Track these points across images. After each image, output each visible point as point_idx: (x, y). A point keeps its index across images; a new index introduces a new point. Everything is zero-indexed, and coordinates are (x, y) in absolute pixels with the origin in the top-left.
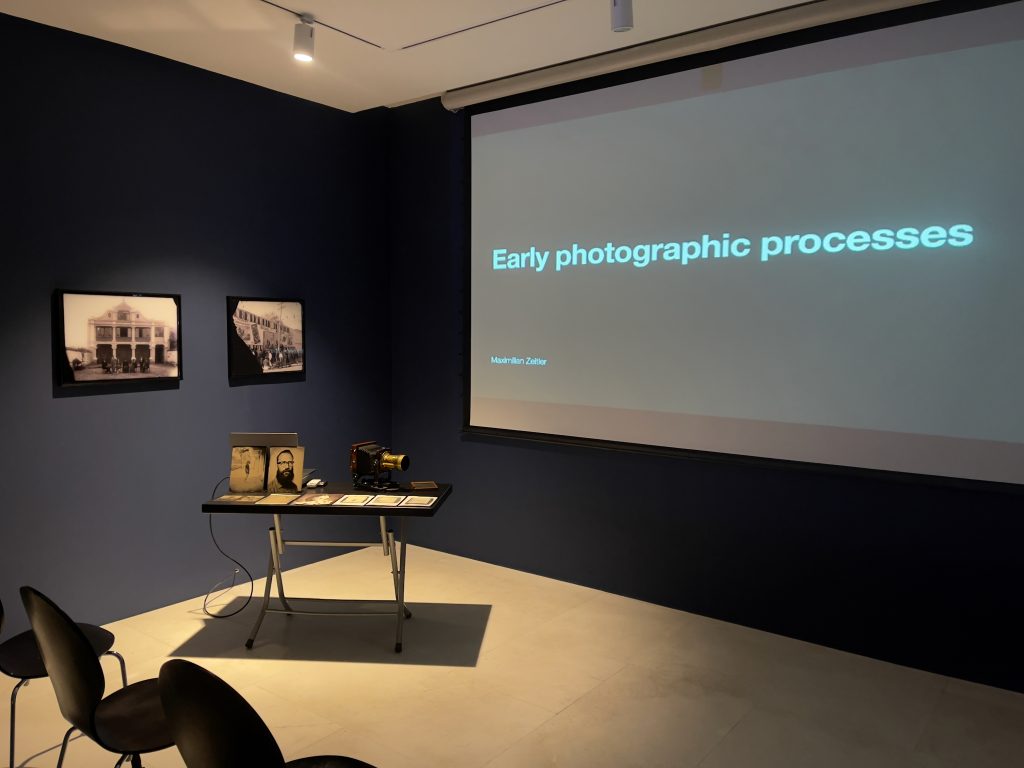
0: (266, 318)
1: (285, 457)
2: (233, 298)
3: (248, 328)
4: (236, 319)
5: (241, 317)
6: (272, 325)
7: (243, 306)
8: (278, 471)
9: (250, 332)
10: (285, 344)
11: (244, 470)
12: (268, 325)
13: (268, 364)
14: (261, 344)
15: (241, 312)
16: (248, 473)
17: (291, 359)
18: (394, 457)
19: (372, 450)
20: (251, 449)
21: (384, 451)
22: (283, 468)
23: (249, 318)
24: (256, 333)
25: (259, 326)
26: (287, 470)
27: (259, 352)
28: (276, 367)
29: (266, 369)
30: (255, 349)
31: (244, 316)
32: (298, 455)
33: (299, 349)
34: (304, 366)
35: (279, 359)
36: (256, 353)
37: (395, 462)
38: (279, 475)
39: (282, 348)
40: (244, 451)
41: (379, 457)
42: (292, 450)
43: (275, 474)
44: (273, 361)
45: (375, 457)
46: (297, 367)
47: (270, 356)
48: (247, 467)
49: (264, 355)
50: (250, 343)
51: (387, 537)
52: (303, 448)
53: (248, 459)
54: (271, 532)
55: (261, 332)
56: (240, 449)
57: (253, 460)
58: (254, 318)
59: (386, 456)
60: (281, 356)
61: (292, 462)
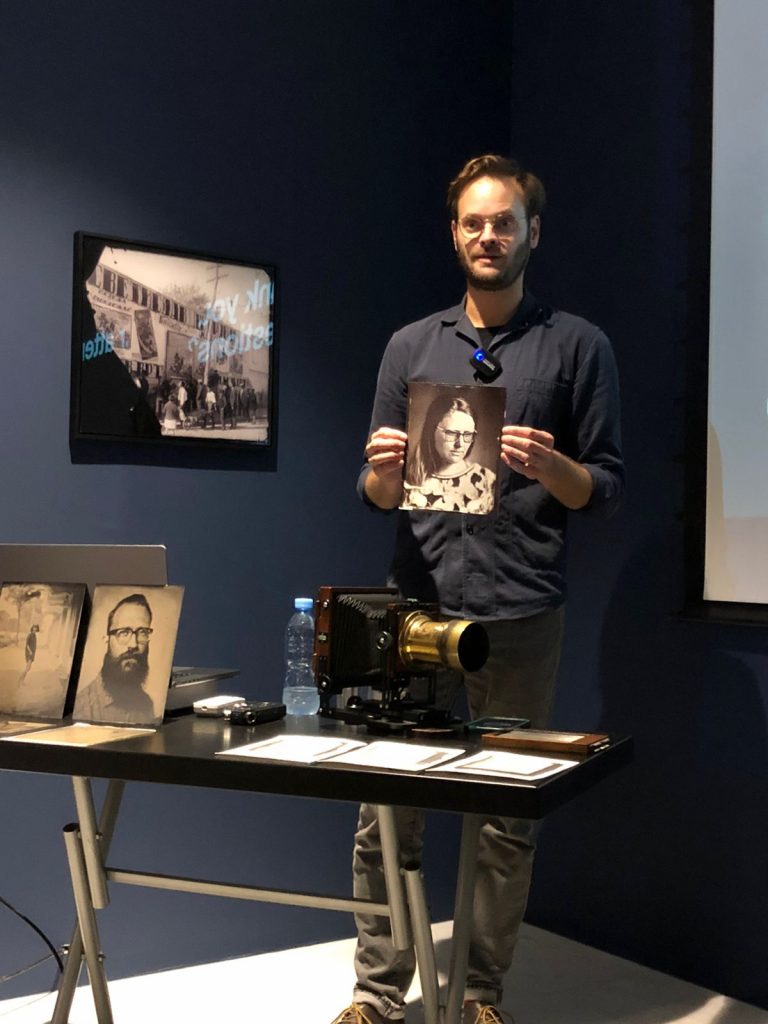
0: (174, 298)
1: (131, 616)
2: (88, 237)
3: (124, 317)
4: (93, 291)
5: (107, 287)
6: (190, 318)
7: (113, 260)
8: (108, 656)
9: (132, 328)
10: (224, 369)
11: (20, 653)
12: (180, 314)
13: (176, 416)
14: (160, 360)
15: (108, 274)
16: (30, 657)
17: (237, 408)
18: (440, 628)
19: (376, 605)
20: (45, 591)
21: (412, 607)
22: (122, 645)
23: (128, 291)
24: (145, 334)
25: (153, 314)
26: (132, 652)
27: (152, 380)
28: (196, 425)
29: (169, 426)
30: (143, 373)
31: (117, 285)
32: (167, 608)
33: (260, 384)
34: (273, 431)
35: (204, 405)
36: (144, 382)
37: (442, 641)
38: (110, 665)
39: (215, 379)
40: (27, 597)
41: (394, 623)
42: (153, 597)
43: (100, 664)
44: (189, 407)
45: (382, 624)
46: (253, 431)
47: (182, 395)
48: (32, 641)
49: (166, 390)
50: (130, 354)
51: (403, 881)
52: (180, 591)
53: (34, 620)
54: (69, 837)
55: (159, 331)
56: (18, 589)
57: (47, 621)
58: (141, 294)
59: (416, 625)
60: (211, 397)
61: (147, 631)
